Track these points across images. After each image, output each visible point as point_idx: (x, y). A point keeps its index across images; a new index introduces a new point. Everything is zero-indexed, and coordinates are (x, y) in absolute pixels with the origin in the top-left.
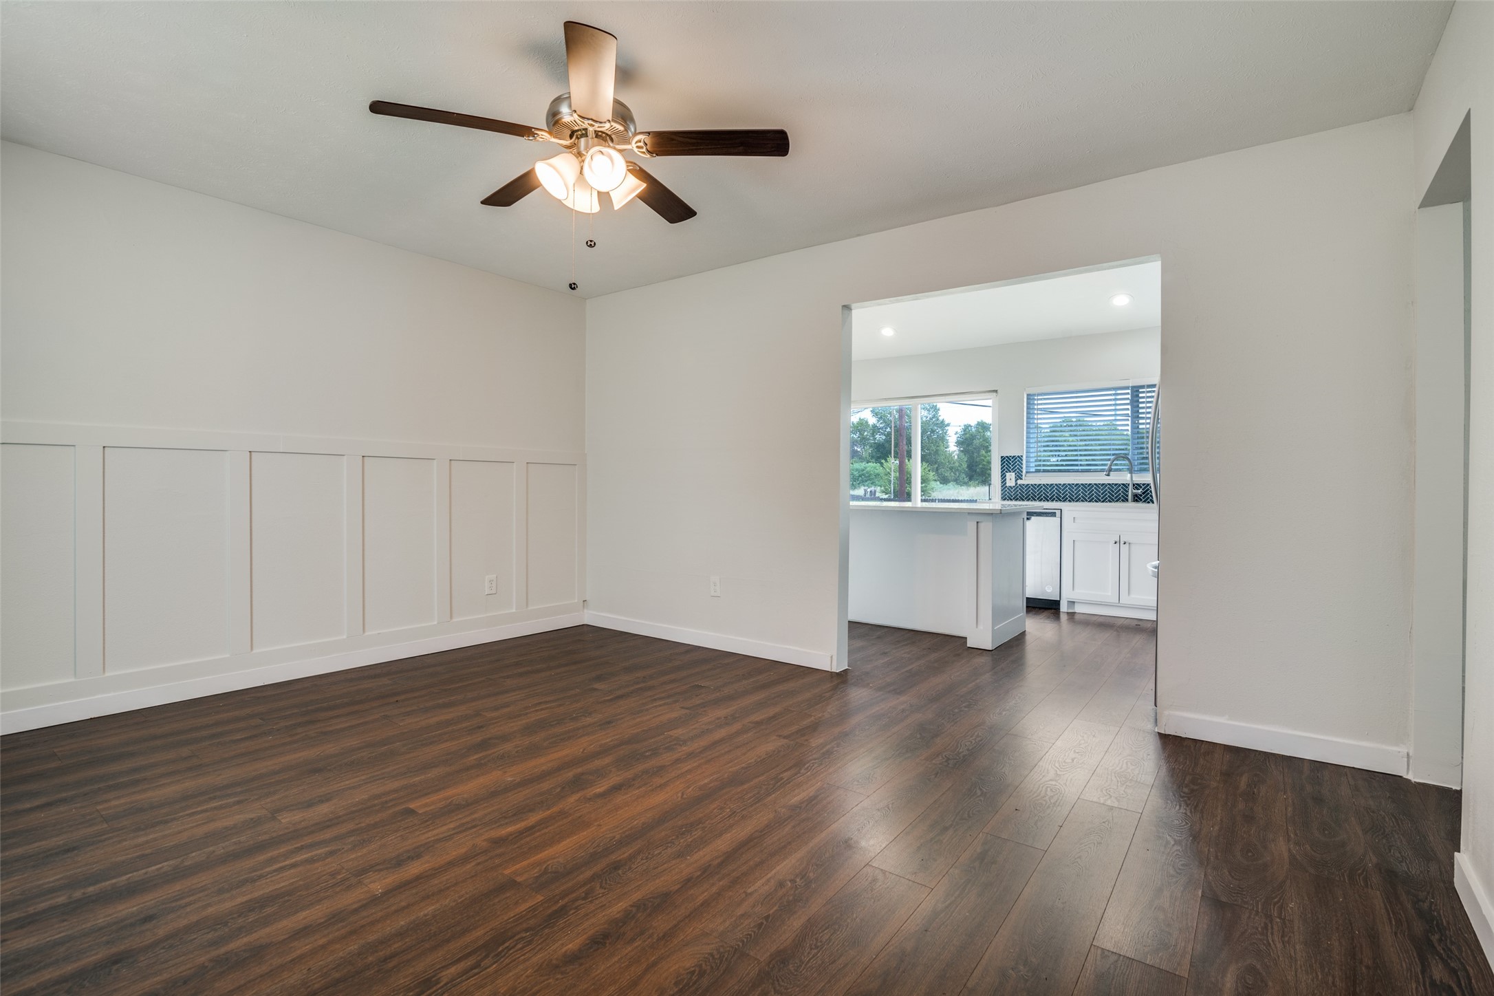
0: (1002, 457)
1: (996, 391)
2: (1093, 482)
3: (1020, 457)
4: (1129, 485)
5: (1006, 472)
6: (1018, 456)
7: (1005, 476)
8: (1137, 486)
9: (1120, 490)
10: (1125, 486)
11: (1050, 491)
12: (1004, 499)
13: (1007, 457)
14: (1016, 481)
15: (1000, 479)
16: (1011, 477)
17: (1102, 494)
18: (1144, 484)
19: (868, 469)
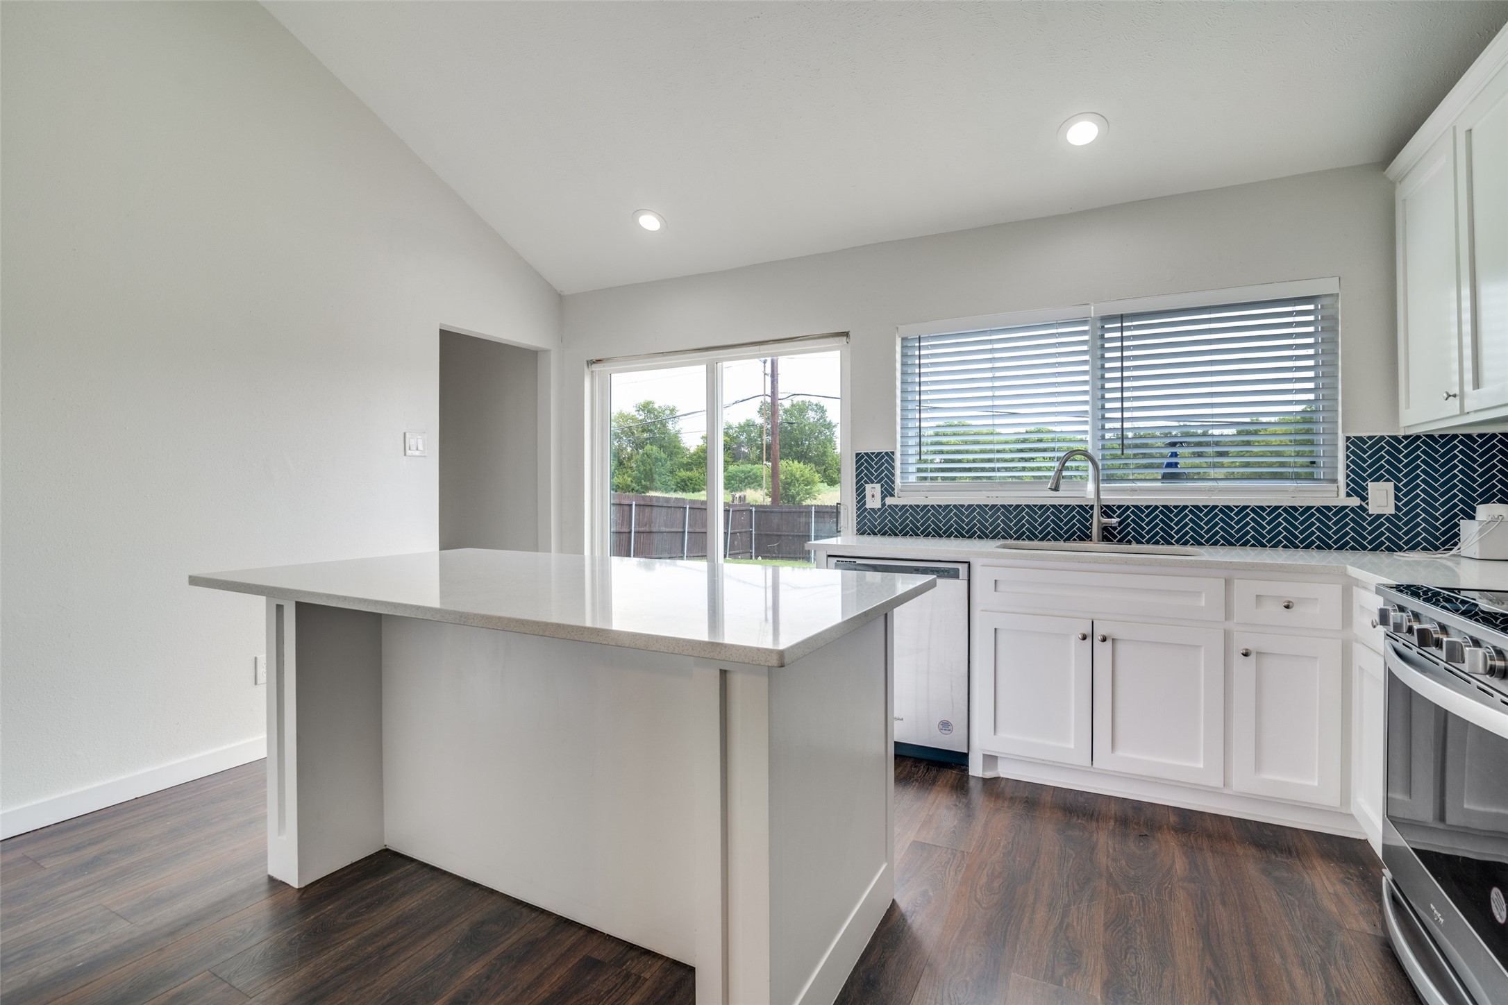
0: (857, 455)
1: (846, 334)
2: (1023, 502)
3: (890, 456)
4: (1092, 507)
5: (867, 483)
6: (886, 453)
7: (864, 490)
8: (1107, 511)
9: (1074, 517)
10: (1085, 510)
11: (944, 518)
12: (861, 532)
13: (867, 454)
14: (883, 499)
15: (855, 495)
16: (873, 493)
17: (1040, 525)
18: (1119, 507)
19: (755, 471)
